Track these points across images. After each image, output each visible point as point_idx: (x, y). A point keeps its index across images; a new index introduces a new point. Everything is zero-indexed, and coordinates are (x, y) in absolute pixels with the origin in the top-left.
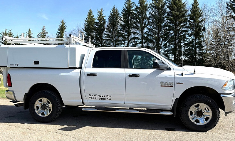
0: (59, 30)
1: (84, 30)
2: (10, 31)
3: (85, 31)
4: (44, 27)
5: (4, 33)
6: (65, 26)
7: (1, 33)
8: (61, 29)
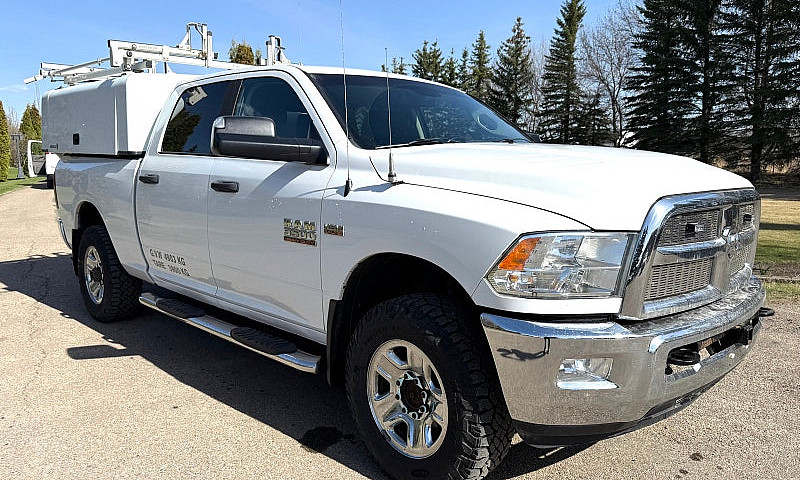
0: (560, 23)
1: (642, 11)
2: (435, 45)
3: (647, 15)
4: (519, 20)
5: (422, 52)
6: (580, 8)
7: (414, 54)
8: (566, 20)
